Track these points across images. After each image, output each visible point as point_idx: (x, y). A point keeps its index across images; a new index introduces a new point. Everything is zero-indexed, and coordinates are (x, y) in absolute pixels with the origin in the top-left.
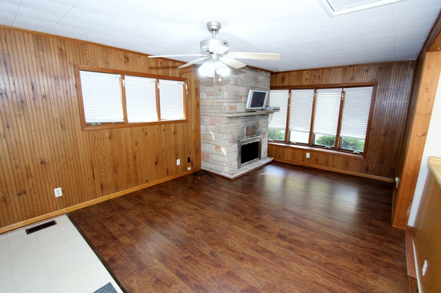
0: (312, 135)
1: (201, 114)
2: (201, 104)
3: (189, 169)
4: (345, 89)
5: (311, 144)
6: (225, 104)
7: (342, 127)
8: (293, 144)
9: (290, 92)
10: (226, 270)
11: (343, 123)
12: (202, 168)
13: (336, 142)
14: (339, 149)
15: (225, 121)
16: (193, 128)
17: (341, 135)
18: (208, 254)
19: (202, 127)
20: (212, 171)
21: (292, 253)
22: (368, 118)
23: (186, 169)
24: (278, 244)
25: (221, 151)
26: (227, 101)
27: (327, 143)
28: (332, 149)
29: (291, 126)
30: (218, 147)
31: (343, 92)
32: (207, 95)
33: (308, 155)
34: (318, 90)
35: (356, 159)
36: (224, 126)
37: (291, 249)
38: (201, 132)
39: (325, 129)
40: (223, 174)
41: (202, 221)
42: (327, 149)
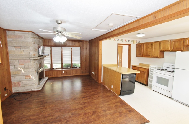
0: (62, 64)
1: (10, 59)
2: (9, 53)
3: (6, 95)
4: (72, 48)
5: (62, 68)
6: (32, 53)
7: (73, 60)
8: (55, 69)
9: (51, 48)
10: (83, 114)
11: (73, 59)
12: (13, 92)
13: (71, 66)
14: (73, 68)
15: (32, 61)
16: (6, 68)
17: (73, 63)
18: (71, 115)
19: (12, 67)
20: (24, 91)
21: (90, 99)
22: (80, 56)
23: (4, 96)
24: (85, 99)
25: (31, 78)
26: (33, 51)
27: (67, 66)
28: (70, 68)
29: (53, 62)
30: (27, 76)
31: (71, 48)
32: (15, 48)
33: (63, 72)
34: (63, 47)
35: (79, 70)
36: (31, 64)
37: (89, 98)
38: (11, 70)
39: (67, 61)
40: (33, 90)
41: (52, 110)
42: (69, 68)
